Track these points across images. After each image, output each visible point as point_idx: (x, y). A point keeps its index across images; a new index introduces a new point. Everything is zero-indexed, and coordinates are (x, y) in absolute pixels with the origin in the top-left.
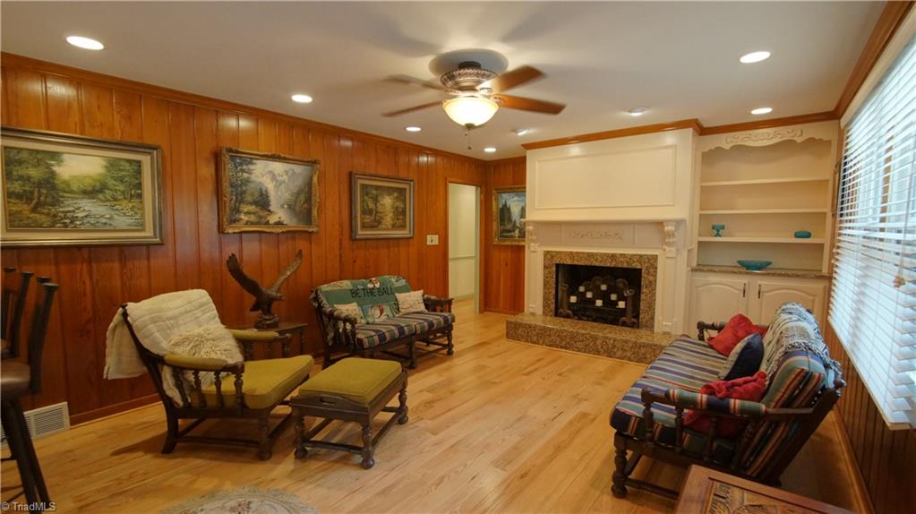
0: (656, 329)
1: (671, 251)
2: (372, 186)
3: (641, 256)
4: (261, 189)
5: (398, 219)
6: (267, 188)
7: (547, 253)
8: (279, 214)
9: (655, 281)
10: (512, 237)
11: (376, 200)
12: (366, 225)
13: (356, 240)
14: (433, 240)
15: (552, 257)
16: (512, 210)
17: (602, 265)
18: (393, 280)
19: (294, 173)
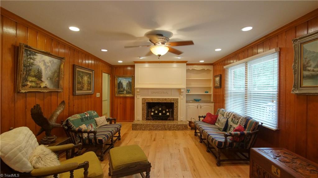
0: (179, 120)
1: (182, 97)
2: (81, 71)
3: (174, 99)
4: (38, 69)
5: (89, 86)
6: (41, 68)
7: (143, 99)
8: (46, 83)
9: (178, 106)
10: (123, 93)
11: (82, 78)
12: (79, 89)
13: (75, 95)
14: (98, 95)
15: (145, 100)
16: (123, 84)
17: (162, 102)
18: (93, 112)
19: (53, 62)
